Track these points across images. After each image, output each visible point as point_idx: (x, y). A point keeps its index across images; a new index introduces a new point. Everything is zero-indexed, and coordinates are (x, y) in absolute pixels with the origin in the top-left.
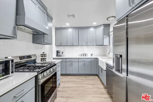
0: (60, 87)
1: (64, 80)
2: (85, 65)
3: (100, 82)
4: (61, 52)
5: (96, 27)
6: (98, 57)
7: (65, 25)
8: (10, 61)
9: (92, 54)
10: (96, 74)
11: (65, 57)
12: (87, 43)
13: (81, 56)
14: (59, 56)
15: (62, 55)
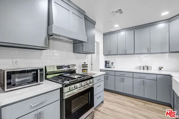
0: (102, 106)
1: (110, 99)
4: (110, 63)
5: (169, 19)
7: (114, 28)
8: (39, 70)
9: (162, 68)
11: (115, 69)
12: (149, 49)
13: (140, 69)
14: (108, 67)
15: (112, 66)
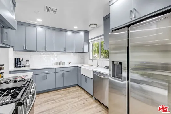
2: (63, 75)
3: (82, 92)
5: (75, 31)
6: (79, 65)
9: (70, 62)
10: (77, 84)
11: (31, 68)
12: (65, 49)
13: (57, 65)
15: (26, 65)
